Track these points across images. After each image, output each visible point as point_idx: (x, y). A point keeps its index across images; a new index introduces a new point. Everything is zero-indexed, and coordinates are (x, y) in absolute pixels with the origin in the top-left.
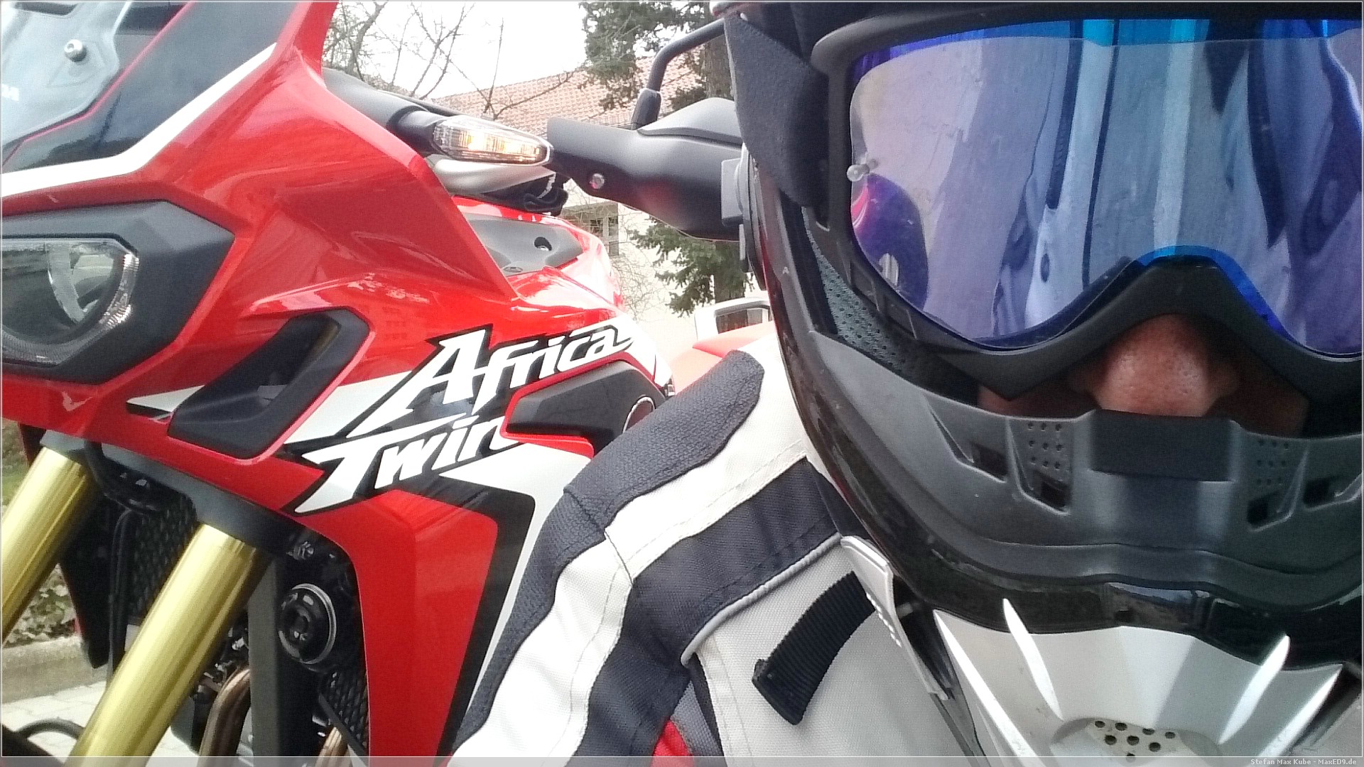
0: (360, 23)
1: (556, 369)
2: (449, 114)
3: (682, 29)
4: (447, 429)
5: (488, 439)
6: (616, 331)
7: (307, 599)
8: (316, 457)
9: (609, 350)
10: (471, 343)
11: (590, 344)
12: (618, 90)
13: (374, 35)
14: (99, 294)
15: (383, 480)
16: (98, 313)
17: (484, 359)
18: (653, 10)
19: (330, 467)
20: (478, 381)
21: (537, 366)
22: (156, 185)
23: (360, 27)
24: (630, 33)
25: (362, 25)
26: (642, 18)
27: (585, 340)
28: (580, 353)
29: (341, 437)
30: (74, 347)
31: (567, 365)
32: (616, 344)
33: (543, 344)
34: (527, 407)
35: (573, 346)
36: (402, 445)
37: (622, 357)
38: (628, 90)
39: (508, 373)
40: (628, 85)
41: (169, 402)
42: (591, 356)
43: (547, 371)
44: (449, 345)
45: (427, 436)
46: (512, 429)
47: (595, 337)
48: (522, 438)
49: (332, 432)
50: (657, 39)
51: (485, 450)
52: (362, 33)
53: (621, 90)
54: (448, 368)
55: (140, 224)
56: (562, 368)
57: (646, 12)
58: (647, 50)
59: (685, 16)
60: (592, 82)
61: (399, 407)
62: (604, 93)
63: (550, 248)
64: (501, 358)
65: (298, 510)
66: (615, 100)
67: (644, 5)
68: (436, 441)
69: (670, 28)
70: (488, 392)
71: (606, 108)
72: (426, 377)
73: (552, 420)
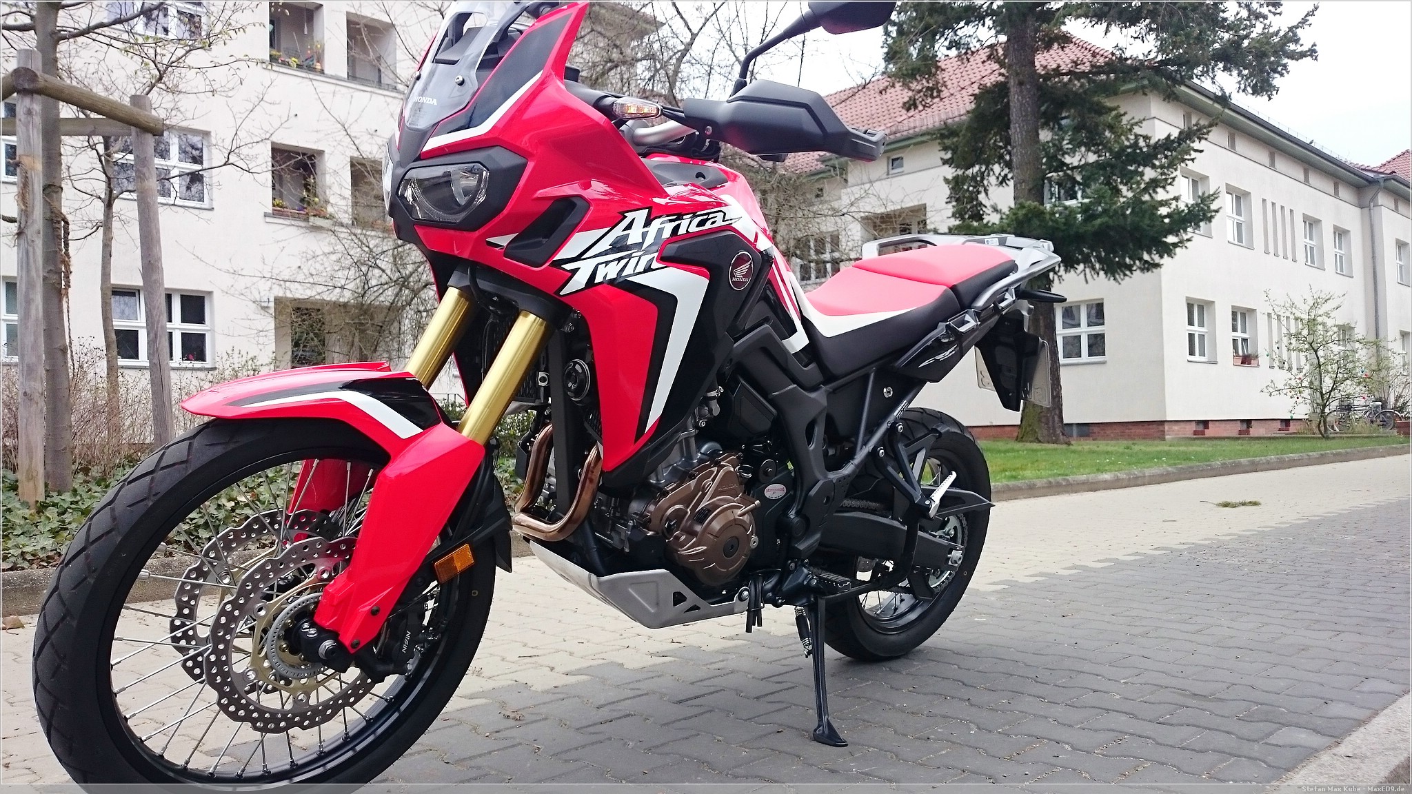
0: (678, 51)
1: (687, 230)
2: (618, 97)
3: (984, 25)
4: (630, 256)
5: (651, 261)
6: (725, 214)
7: (577, 367)
8: (568, 267)
9: (720, 223)
10: (641, 215)
11: (707, 219)
12: (920, 91)
13: (689, 62)
14: (471, 194)
15: (598, 279)
16: (473, 199)
17: (648, 223)
18: (953, 8)
19: (574, 271)
20: (644, 235)
21: (677, 228)
22: (496, 139)
23: (677, 56)
24: (930, 35)
25: (679, 53)
26: (941, 19)
27: (705, 217)
28: (701, 223)
29: (578, 258)
30: (462, 216)
31: (693, 229)
32: (723, 221)
33: (680, 217)
34: (672, 249)
35: (698, 220)
36: (607, 263)
37: (729, 228)
38: (931, 89)
39: (660, 231)
40: (931, 85)
41: (504, 241)
42: (708, 225)
43: (682, 231)
44: (630, 216)
45: (619, 260)
46: (662, 259)
47: (711, 216)
48: (668, 264)
49: (574, 255)
50: (958, 37)
51: (648, 269)
52: (680, 60)
53: (924, 90)
54: (629, 227)
55: (489, 156)
56: (691, 230)
57: (945, 13)
58: (949, 48)
59: (986, 11)
60: (893, 86)
61: (605, 245)
62: (906, 95)
63: (704, 178)
64: (656, 224)
65: (561, 293)
66: (918, 102)
67: (944, 4)
68: (623, 262)
69: (971, 25)
70: (650, 240)
71: (908, 110)
72: (618, 231)
73: (686, 256)
